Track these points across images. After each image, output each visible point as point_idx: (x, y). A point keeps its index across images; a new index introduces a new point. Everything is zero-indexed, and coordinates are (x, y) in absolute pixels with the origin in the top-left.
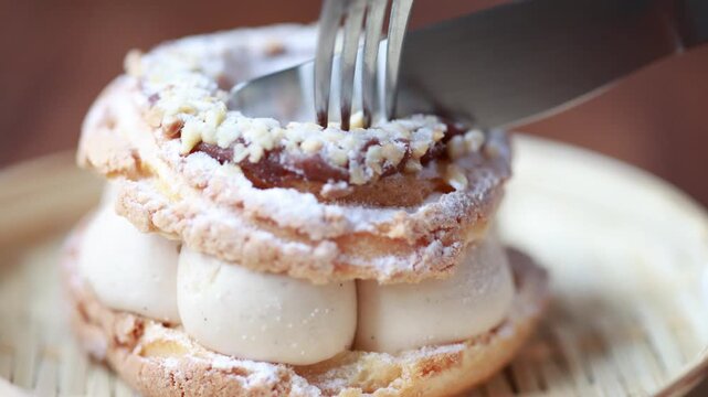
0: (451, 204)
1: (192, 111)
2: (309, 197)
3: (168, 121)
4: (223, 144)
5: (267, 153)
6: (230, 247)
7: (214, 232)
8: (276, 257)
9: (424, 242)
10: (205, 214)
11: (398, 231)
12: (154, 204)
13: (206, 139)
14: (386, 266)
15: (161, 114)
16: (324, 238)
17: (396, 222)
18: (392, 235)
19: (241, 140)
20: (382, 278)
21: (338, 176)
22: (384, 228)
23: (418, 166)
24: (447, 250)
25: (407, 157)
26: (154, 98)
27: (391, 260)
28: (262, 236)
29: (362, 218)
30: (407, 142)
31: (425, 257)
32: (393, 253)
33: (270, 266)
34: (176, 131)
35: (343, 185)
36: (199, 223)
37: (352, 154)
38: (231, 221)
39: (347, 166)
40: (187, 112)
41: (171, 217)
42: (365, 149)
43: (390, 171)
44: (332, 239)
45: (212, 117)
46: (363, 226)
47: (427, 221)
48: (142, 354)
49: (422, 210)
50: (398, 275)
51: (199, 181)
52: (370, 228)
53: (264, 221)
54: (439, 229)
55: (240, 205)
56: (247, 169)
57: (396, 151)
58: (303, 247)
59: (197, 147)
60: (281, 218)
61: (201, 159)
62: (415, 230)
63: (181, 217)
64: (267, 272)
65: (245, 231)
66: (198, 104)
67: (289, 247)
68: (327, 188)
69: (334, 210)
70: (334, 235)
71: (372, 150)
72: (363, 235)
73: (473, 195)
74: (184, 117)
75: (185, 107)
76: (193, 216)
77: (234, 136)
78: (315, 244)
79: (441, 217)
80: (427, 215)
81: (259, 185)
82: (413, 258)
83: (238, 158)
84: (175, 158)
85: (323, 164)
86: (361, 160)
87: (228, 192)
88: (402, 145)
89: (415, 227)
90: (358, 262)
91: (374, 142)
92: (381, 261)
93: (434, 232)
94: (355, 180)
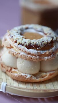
0: (54, 49)
1: (18, 39)
2: (35, 50)
3: (15, 40)
4: (23, 43)
5: (29, 44)
6: (25, 57)
7: (23, 56)
8: (31, 58)
9: (51, 55)
11: (47, 53)
12: (14, 52)
13: (20, 43)
15: (14, 39)
17: (47, 52)
18: (46, 54)
19: (25, 43)
20: (46, 60)
23: (49, 44)
25: (48, 43)
26: (12, 37)
27: (47, 57)
28: (29, 56)
29: (42, 52)
30: (47, 41)
31: (51, 57)
32: (47, 56)
33: (30, 60)
34: (16, 42)
35: (40, 48)
36: (21, 54)
37: (40, 43)
38: (25, 54)
39: (40, 45)
41: (16, 54)
42: (42, 43)
43: (46, 45)
44: (39, 56)
45: (21, 39)
46: (43, 53)
48: (12, 73)
49: (50, 50)
50: (48, 59)
51: (20, 49)
53: (29, 54)
55: (26, 52)
56: (26, 46)
57: (46, 43)
59: (19, 44)
60: (32, 53)
61: (20, 46)
62: (50, 53)
63: (18, 54)
64: (30, 61)
65: (27, 55)
66: (19, 38)
67: (33, 57)
68: (37, 48)
69: (39, 51)
71: (43, 43)
72: (43, 54)
73: (57, 47)
74: (17, 40)
76: (20, 54)
77: (24, 42)
78: (36, 56)
79: (53, 51)
80: (51, 51)
81: (28, 49)
82: (49, 57)
83: (25, 45)
84: (16, 45)
85: (37, 45)
86: (42, 44)
87: (24, 50)
88: (47, 42)
89: (49, 53)
90: (42, 58)
91: (43, 41)
92: (45, 58)
93: (52, 53)
94: (41, 47)
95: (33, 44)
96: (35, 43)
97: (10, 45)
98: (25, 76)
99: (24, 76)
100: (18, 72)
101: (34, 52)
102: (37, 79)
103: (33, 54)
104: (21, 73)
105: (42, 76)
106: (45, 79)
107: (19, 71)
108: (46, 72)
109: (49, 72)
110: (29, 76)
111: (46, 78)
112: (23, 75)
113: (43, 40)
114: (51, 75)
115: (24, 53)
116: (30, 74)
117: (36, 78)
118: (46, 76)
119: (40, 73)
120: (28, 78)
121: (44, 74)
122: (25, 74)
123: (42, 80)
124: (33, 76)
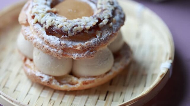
0: (94, 42)
1: (38, 13)
2: (58, 39)
3: (32, 15)
4: (42, 23)
5: (50, 27)
6: (40, 48)
7: (37, 44)
8: (49, 52)
10: (36, 39)
12: (27, 34)
13: (39, 21)
14: (75, 56)
16: (60, 49)
17: (79, 45)
18: (77, 49)
19: (46, 23)
20: (74, 58)
21: (65, 34)
22: (75, 47)
23: (87, 32)
24: (91, 53)
25: (84, 29)
27: (77, 54)
28: (47, 46)
29: (70, 44)
30: (85, 26)
31: (85, 54)
35: (66, 36)
36: (35, 41)
37: (69, 29)
38: (41, 42)
39: (68, 32)
40: (36, 13)
41: (30, 38)
42: (73, 27)
43: (79, 33)
45: (41, 15)
47: (86, 46)
49: (86, 43)
50: (77, 58)
51: (36, 30)
52: (72, 47)
53: (47, 43)
54: (90, 48)
55: (43, 38)
57: (81, 28)
58: (55, 50)
60: (51, 43)
61: (38, 26)
63: (32, 39)
65: (43, 45)
67: (52, 50)
68: (62, 37)
69: (63, 42)
70: (62, 48)
71: (75, 28)
72: (70, 48)
73: (101, 39)
74: (36, 14)
75: (36, 12)
76: (34, 39)
77: (44, 21)
79: (90, 45)
80: (86, 44)
81: (48, 34)
82: (82, 54)
83: (44, 27)
84: (33, 24)
85: (62, 31)
86: (71, 31)
87: (41, 35)
88: (83, 27)
89: (83, 47)
90: (69, 54)
91: (77, 26)
92: (74, 54)
93: (88, 48)
94: (69, 35)
95: (56, 27)
96: (59, 26)
97: (27, 20)
98: (41, 77)
99: (38, 77)
100: (32, 67)
101: (54, 42)
102: (59, 86)
103: (52, 46)
104: (37, 71)
105: (71, 81)
106: (74, 88)
107: (34, 66)
108: (78, 77)
109: (84, 77)
110: (46, 78)
111: (77, 87)
112: (38, 74)
113: (78, 23)
114: (85, 83)
115: (40, 39)
116: (50, 76)
117: (58, 84)
118: (78, 85)
119: (69, 76)
120: (44, 82)
121: (75, 79)
122: (43, 73)
123: (70, 89)
124: (54, 80)
